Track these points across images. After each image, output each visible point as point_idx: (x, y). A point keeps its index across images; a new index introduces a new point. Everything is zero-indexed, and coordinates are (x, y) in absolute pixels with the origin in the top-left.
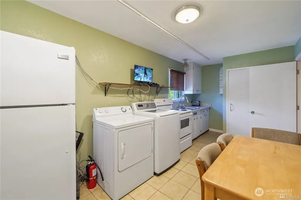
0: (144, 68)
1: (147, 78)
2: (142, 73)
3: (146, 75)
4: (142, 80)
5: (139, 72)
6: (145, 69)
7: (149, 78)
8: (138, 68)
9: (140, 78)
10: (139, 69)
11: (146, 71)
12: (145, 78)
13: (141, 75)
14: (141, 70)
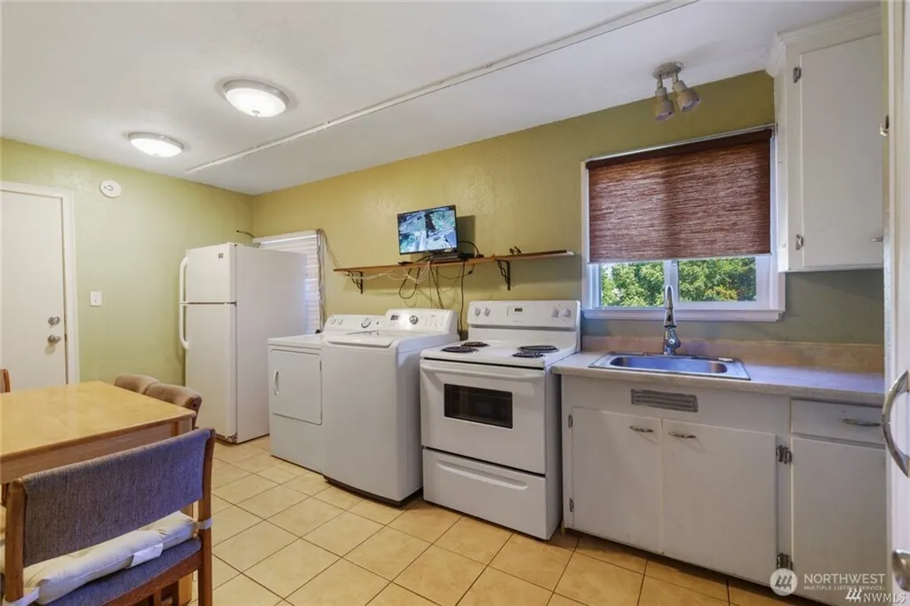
0: (423, 214)
1: (436, 239)
2: (419, 230)
3: (433, 231)
4: (422, 248)
5: (411, 227)
6: (427, 216)
7: (442, 237)
8: (405, 220)
9: (414, 244)
10: (409, 222)
11: (431, 220)
12: (431, 240)
13: (417, 234)
14: (415, 220)
